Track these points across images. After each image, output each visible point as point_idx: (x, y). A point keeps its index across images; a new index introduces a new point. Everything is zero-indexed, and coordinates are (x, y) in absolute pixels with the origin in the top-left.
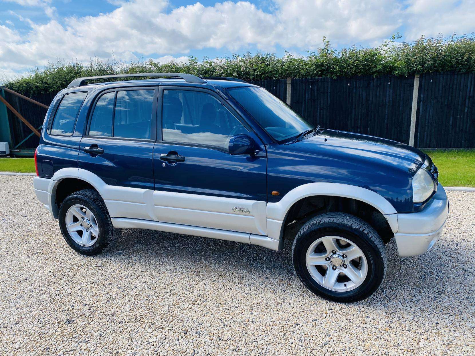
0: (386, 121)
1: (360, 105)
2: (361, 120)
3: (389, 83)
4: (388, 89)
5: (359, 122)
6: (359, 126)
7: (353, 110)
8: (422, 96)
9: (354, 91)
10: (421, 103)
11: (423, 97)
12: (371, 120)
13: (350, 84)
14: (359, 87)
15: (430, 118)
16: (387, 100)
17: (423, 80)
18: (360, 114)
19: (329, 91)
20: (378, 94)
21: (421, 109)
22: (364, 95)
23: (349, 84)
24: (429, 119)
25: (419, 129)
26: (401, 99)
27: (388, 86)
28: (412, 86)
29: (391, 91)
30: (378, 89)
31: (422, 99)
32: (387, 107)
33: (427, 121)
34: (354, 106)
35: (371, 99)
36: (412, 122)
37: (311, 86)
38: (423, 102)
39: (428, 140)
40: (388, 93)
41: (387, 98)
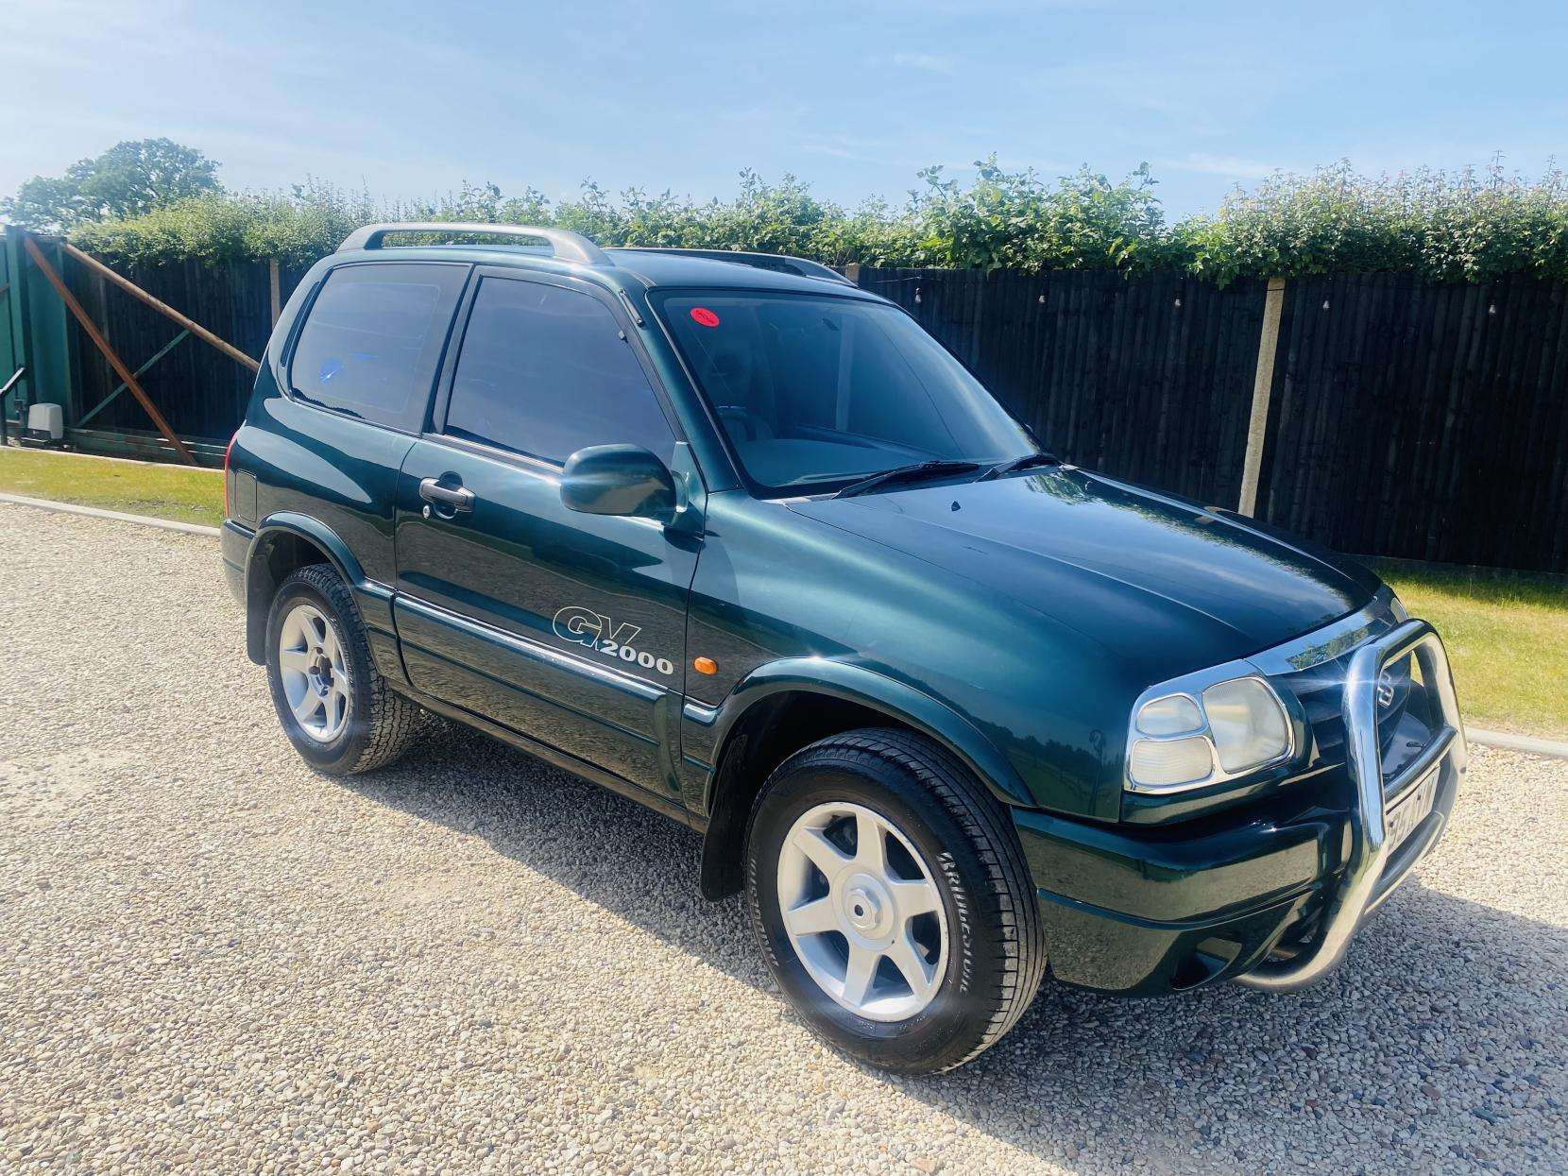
0: (1161, 435)
1: (1077, 375)
2: (1077, 426)
3: (1177, 303)
4: (1173, 323)
5: (1071, 434)
6: (1069, 447)
7: (1054, 390)
8: (1291, 357)
9: (1060, 323)
10: (1288, 384)
11: (1296, 363)
12: (1108, 431)
13: (1046, 299)
14: (1078, 311)
15: (1315, 440)
16: (1170, 364)
17: (1298, 302)
18: (1074, 404)
19: (978, 317)
20: (1139, 338)
21: (1285, 404)
22: (1093, 339)
23: (1042, 299)
24: (1310, 444)
25: (1277, 475)
26: (1219, 359)
27: (1174, 313)
28: (1258, 320)
29: (1185, 331)
30: (1141, 320)
31: (1291, 368)
32: (1167, 385)
33: (1304, 448)
34: (1055, 376)
35: (1113, 355)
36: (1249, 449)
37: (921, 298)
38: (1294, 378)
39: (1305, 520)
40: (1172, 339)
41: (1171, 355)
